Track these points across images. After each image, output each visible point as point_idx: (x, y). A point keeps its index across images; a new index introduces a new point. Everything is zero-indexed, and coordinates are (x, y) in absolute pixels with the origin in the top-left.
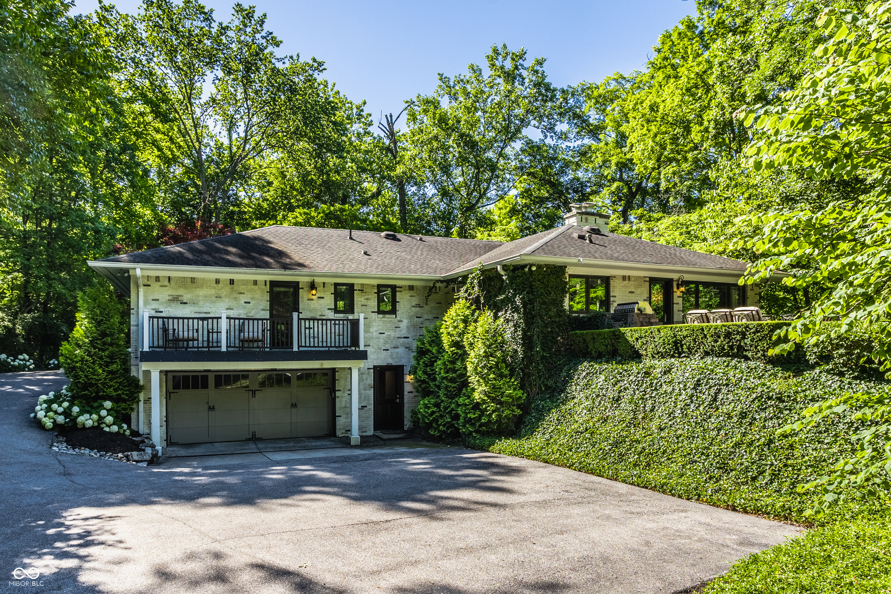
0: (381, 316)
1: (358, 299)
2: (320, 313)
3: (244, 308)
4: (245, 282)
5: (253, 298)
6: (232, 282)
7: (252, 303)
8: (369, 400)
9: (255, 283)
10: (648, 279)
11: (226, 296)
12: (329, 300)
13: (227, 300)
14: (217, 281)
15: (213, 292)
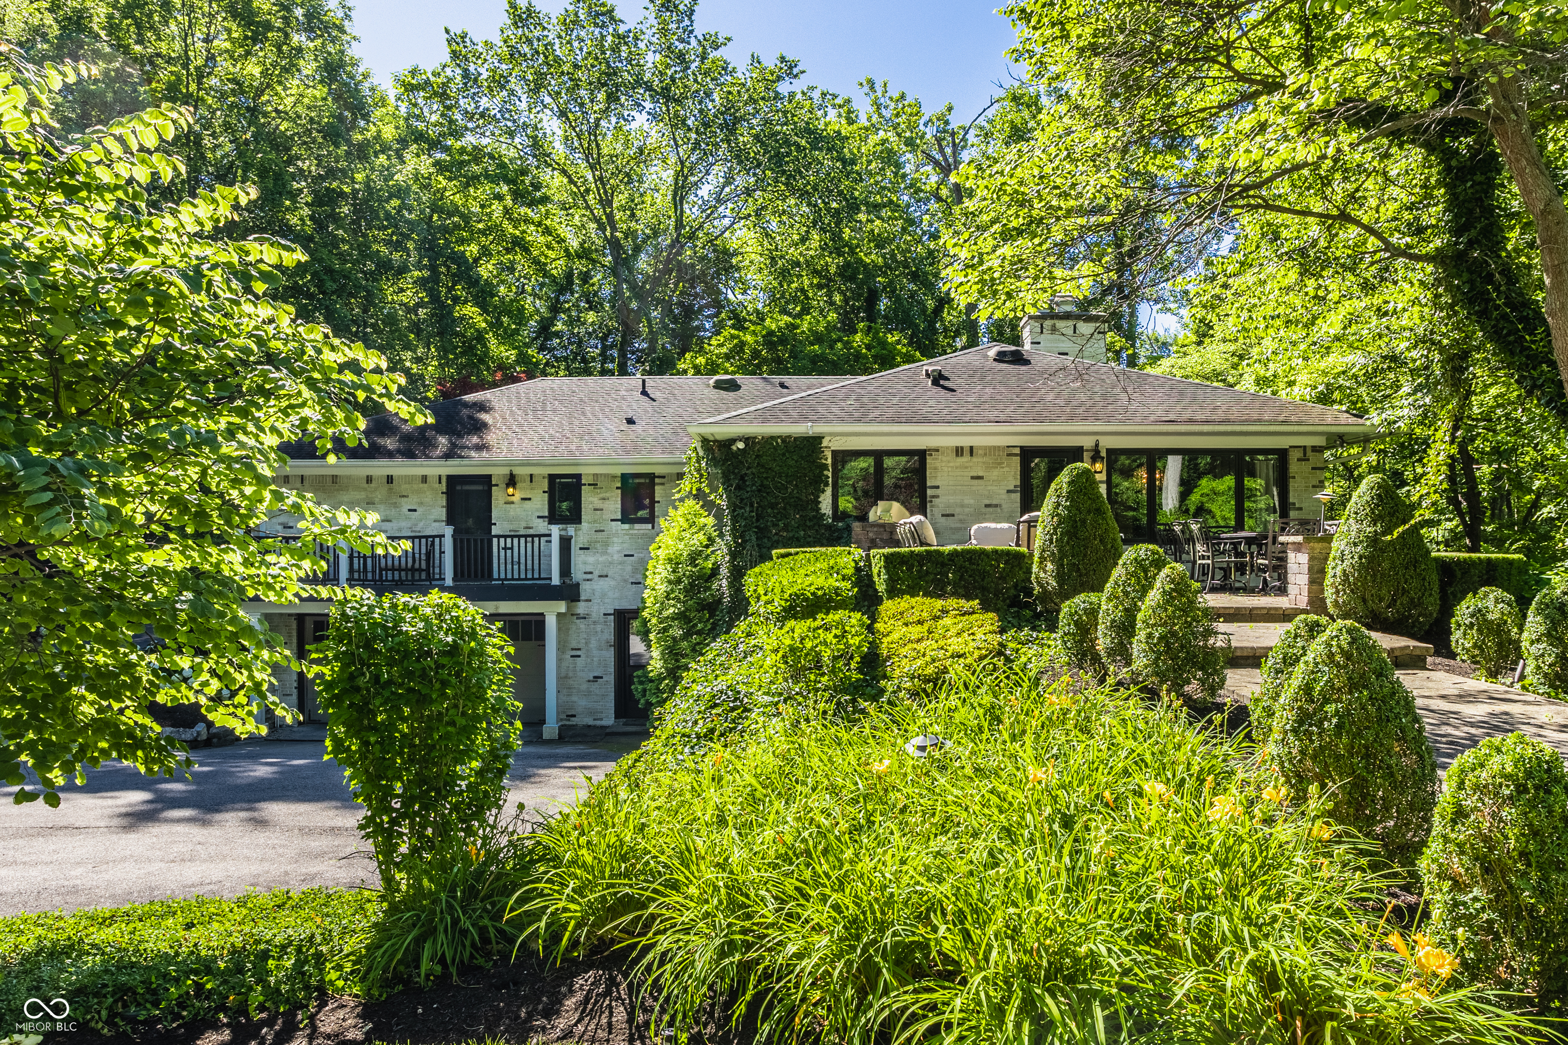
0: (626, 526)
1: (589, 499)
2: (524, 524)
3: (408, 518)
4: (410, 479)
5: (421, 504)
6: (390, 479)
7: (420, 510)
8: (606, 666)
9: (424, 479)
10: (1017, 451)
11: (381, 502)
12: (540, 503)
13: (382, 507)
14: (369, 479)
15: (362, 495)
